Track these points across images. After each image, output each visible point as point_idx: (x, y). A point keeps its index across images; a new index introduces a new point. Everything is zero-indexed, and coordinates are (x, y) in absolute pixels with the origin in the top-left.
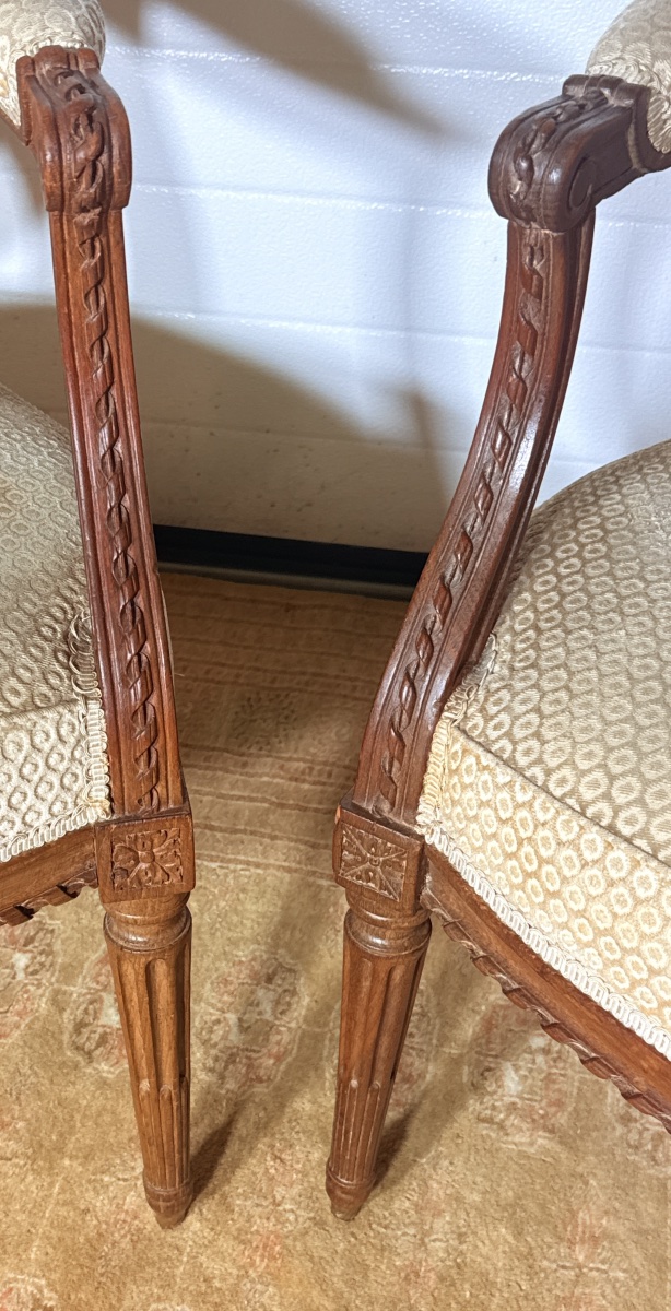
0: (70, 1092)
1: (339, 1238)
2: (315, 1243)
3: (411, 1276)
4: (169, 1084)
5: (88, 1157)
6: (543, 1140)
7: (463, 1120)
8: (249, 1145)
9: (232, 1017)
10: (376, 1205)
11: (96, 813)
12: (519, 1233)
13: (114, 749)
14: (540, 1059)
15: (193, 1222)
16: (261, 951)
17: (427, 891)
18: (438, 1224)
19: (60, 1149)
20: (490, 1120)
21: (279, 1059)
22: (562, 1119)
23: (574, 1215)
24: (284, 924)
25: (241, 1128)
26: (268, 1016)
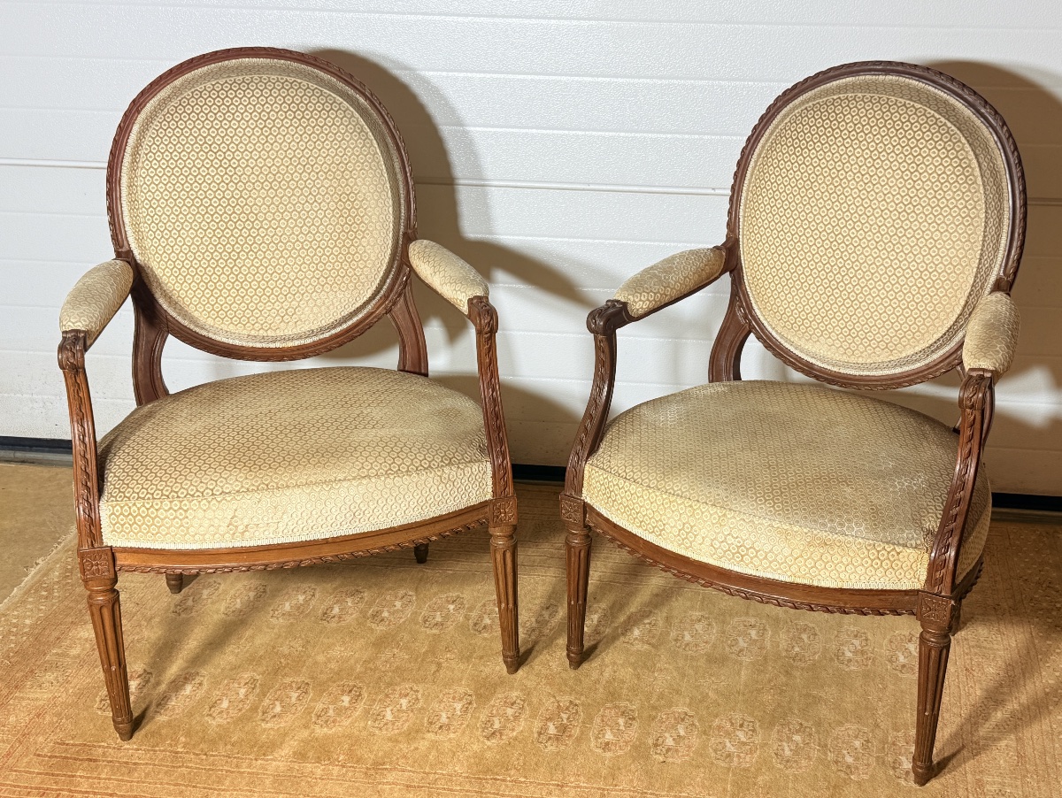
0: (473, 642)
1: (572, 673)
2: (564, 675)
3: (597, 681)
4: (511, 605)
5: (481, 658)
6: (646, 646)
7: (618, 643)
8: (540, 652)
9: (533, 620)
10: (585, 666)
11: (489, 497)
12: (635, 669)
13: (494, 477)
14: (647, 626)
15: (520, 672)
16: (544, 600)
17: (587, 519)
18: (607, 669)
19: (471, 656)
20: (628, 642)
21: (551, 630)
22: (654, 641)
23: (655, 665)
24: (553, 593)
25: (537, 648)
26: (547, 618)
